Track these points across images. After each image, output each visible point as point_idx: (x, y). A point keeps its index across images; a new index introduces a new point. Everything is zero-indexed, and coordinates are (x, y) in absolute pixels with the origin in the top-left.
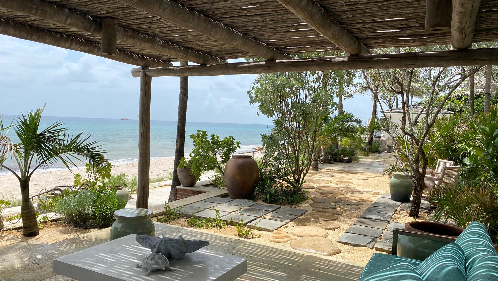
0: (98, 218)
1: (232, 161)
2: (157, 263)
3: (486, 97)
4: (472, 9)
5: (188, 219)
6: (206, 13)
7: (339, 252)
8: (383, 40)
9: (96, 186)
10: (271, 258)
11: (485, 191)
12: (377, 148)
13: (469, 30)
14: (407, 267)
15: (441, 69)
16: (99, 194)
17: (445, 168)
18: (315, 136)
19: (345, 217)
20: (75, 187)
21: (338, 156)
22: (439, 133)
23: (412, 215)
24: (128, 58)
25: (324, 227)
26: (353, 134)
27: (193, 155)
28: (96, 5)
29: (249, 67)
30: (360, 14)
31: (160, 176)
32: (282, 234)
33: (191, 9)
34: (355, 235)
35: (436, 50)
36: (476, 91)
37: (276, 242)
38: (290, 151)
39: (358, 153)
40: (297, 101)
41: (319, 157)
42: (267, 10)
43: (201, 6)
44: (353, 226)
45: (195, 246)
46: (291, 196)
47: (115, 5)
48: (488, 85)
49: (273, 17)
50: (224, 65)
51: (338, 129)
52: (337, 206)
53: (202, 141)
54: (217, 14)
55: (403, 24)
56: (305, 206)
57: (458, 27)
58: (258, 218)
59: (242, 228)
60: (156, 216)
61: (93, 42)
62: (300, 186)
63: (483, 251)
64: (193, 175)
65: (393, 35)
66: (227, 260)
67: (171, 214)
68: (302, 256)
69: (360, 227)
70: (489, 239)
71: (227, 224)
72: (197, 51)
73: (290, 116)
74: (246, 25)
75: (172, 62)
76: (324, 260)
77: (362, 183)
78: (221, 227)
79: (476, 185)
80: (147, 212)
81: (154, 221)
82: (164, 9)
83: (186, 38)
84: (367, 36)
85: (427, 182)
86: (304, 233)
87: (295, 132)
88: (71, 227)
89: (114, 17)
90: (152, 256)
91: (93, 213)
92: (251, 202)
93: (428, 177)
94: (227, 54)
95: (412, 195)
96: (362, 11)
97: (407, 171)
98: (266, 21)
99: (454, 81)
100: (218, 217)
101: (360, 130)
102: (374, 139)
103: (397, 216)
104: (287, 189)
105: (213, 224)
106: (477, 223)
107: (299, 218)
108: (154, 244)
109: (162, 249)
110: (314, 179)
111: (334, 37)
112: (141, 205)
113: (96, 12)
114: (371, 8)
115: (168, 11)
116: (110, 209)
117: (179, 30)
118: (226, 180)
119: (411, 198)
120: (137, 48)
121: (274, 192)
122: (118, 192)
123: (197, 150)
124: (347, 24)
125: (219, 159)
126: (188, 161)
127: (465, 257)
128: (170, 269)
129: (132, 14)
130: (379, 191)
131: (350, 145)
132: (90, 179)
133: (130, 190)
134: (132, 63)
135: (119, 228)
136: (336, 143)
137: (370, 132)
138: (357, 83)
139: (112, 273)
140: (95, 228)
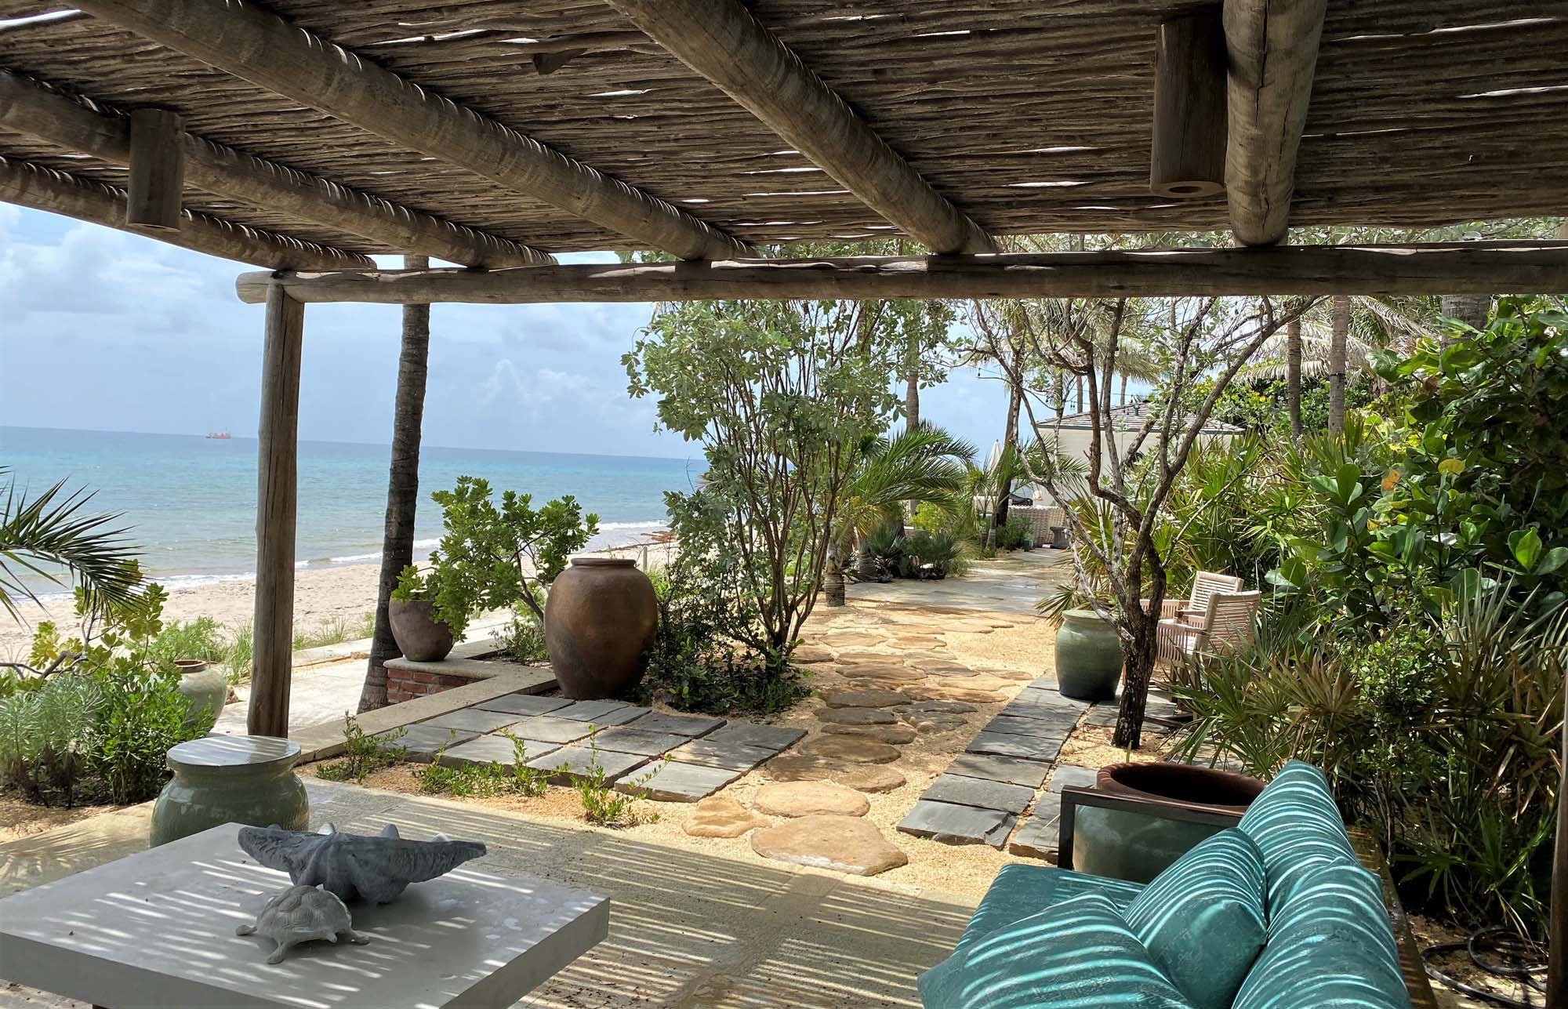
0: (113, 769)
1: (570, 577)
2: (308, 919)
3: (1332, 385)
4: (1285, 132)
5: (422, 767)
6: (485, 106)
7: (900, 861)
8: (1032, 211)
9: (111, 660)
10: (689, 887)
11: (1326, 668)
12: (1022, 535)
13: (1278, 191)
14: (1098, 907)
15: (1206, 300)
16: (119, 688)
17: (1217, 599)
18: (834, 497)
19: (922, 751)
20: (34, 668)
21: (904, 559)
22: (1200, 491)
23: (1120, 741)
24: (225, 241)
25: (858, 785)
26: (949, 494)
27: (443, 558)
28: (112, 62)
29: (625, 281)
30: (962, 129)
31: (331, 627)
32: (726, 808)
33: (434, 91)
34: (949, 809)
35: (1187, 246)
36: (1308, 366)
37: (708, 837)
38: (756, 544)
39: (964, 551)
40: (780, 391)
41: (847, 564)
42: (679, 105)
43: (464, 81)
44: (947, 778)
45: (438, 861)
46: (759, 686)
47: (175, 65)
48: (1339, 350)
49: (699, 127)
50: (544, 271)
51: (902, 477)
52: (898, 717)
53: (474, 512)
54: (518, 109)
55: (1089, 163)
56: (799, 717)
57: (1246, 182)
58: (654, 758)
59: (596, 795)
60: (314, 758)
61: (105, 183)
62: (787, 655)
63: (1316, 850)
64: (441, 623)
65: (1062, 197)
66: (543, 901)
67: (367, 752)
68: (786, 877)
69: (967, 781)
70: (1335, 813)
71: (551, 782)
72: (457, 224)
73: (758, 432)
74: (614, 150)
75: (373, 257)
76: (854, 888)
77: (974, 644)
78: (529, 793)
79: (1300, 648)
80: (284, 749)
81: (307, 778)
82: (344, 89)
83: (421, 180)
84: (985, 196)
85: (1162, 641)
86: (796, 804)
87: (772, 484)
88: (16, 803)
89: (174, 103)
90: (293, 898)
91: (97, 754)
92: (631, 710)
93: (1166, 626)
94: (556, 235)
95: (1121, 681)
96: (969, 122)
97: (1107, 607)
98: (676, 140)
99: (1242, 337)
100: (521, 759)
101: (969, 480)
102: (1011, 506)
103: (1077, 744)
104: (745, 666)
105: (506, 782)
106: (1302, 768)
107: (782, 755)
108: (301, 856)
109: (329, 870)
110: (829, 633)
111: (885, 198)
112: (263, 725)
113: (110, 86)
114: (997, 113)
115: (356, 96)
116: (157, 737)
117: (396, 154)
118: (552, 640)
119: (1120, 690)
120: (255, 210)
121: (706, 675)
122: (186, 680)
123: (456, 543)
124: (925, 159)
125: (530, 568)
126: (426, 577)
127: (1267, 871)
128: (353, 936)
129: (234, 99)
130: (1026, 667)
131: (941, 525)
132: (88, 640)
133: (230, 672)
134: (238, 257)
135: (183, 804)
136: (897, 518)
137: (1000, 485)
138: (959, 340)
139: (154, 959)
140: (101, 802)
